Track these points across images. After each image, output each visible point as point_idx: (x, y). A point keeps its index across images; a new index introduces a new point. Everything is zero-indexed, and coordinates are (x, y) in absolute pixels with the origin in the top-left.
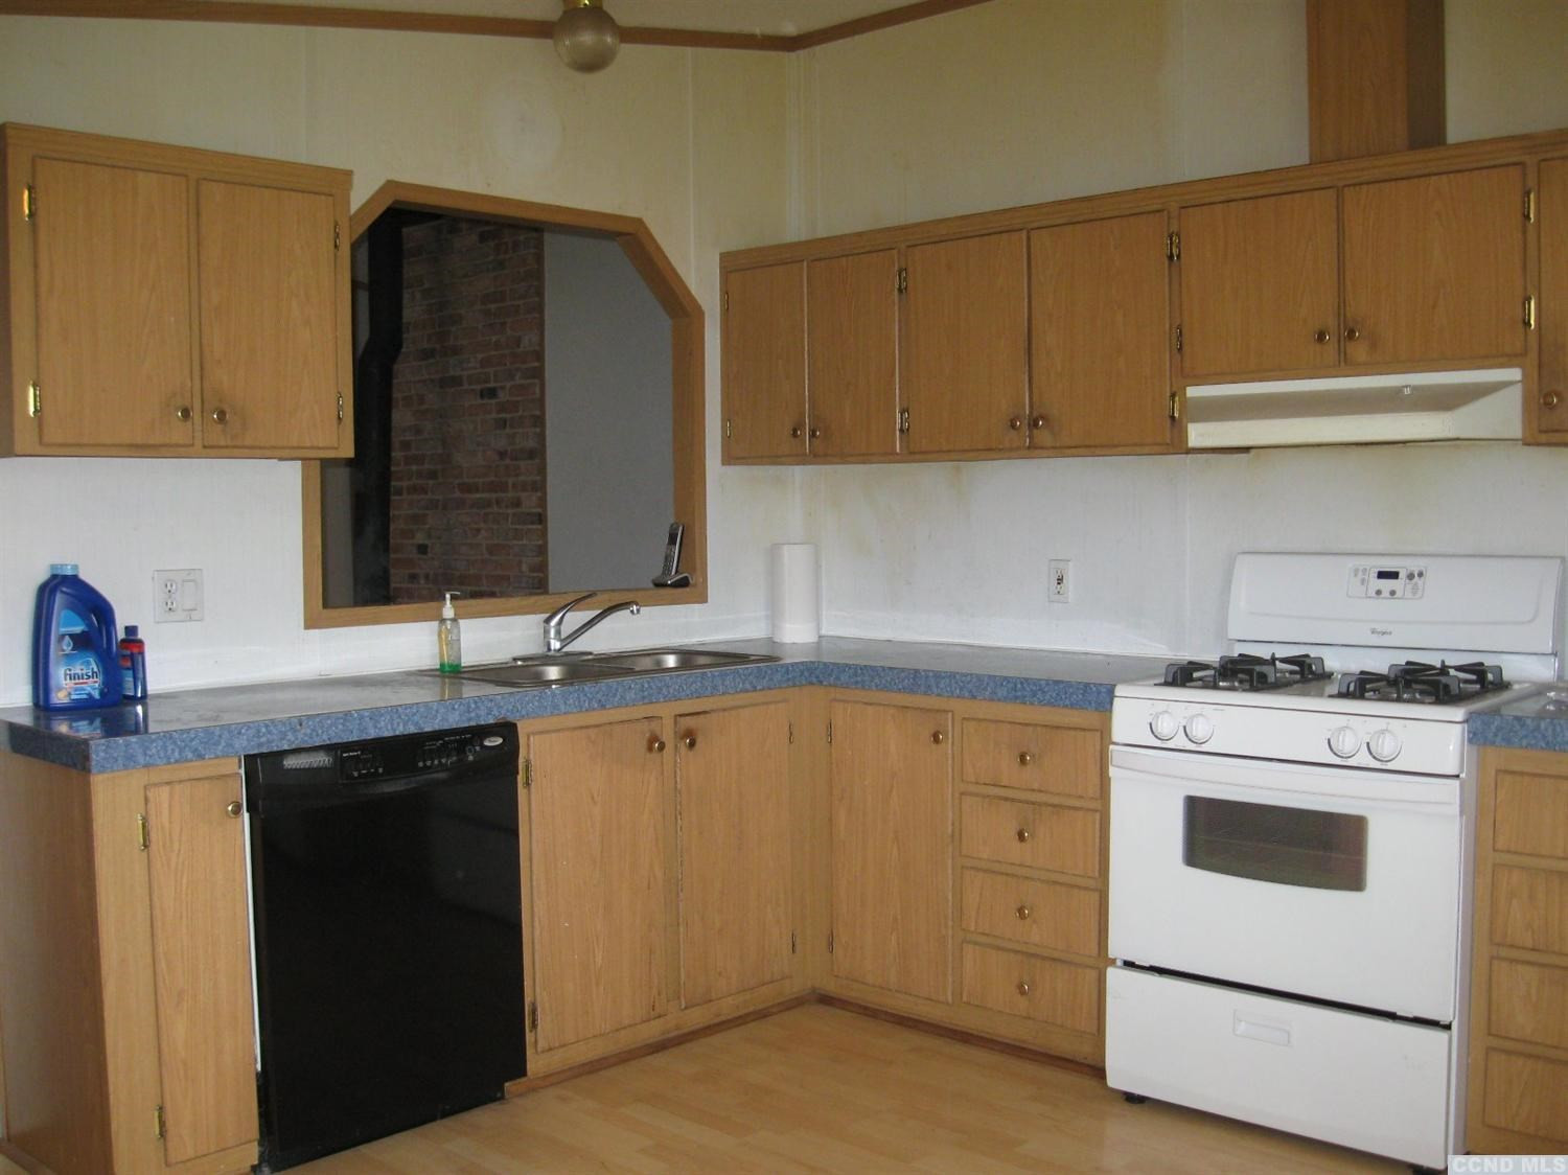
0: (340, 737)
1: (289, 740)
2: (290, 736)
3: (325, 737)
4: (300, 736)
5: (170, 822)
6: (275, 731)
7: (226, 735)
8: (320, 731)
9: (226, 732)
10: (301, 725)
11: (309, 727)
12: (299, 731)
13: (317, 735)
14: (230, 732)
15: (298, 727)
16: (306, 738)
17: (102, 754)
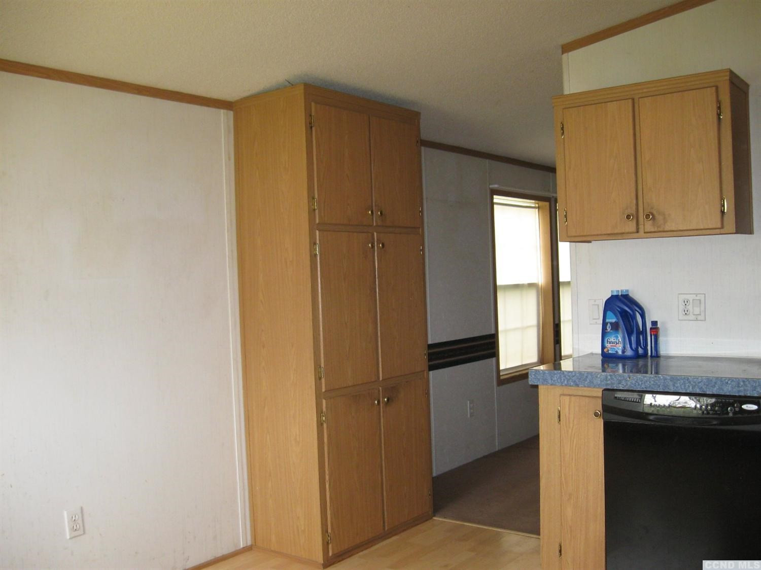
0: (652, 388)
1: (623, 385)
2: (623, 382)
3: (643, 386)
4: (629, 383)
5: (569, 413)
6: (615, 379)
7: (590, 377)
8: (640, 383)
9: (589, 375)
10: (630, 378)
11: (634, 379)
12: (629, 381)
13: (639, 385)
14: (592, 376)
15: (628, 379)
16: (632, 385)
17: (533, 376)
